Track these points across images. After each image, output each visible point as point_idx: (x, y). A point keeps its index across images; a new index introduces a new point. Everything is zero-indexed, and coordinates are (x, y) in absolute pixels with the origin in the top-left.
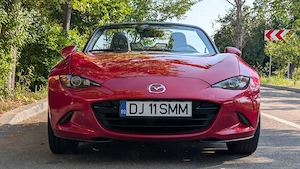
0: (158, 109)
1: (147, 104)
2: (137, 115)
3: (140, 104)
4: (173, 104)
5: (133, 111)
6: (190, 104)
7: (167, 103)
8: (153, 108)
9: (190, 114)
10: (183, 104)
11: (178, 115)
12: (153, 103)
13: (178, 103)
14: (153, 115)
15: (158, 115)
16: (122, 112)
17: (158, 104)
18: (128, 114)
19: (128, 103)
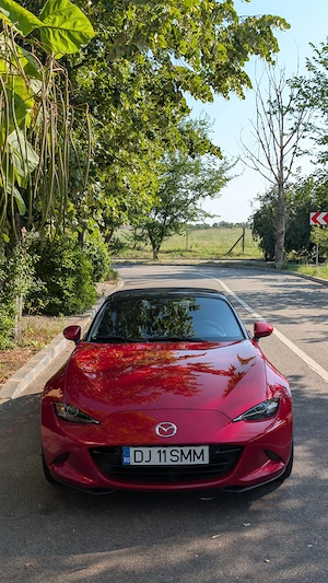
0: (169, 457)
1: (155, 450)
2: (143, 463)
3: (146, 450)
4: (186, 450)
5: (138, 458)
6: (206, 449)
7: (179, 449)
8: (163, 455)
9: (206, 461)
10: (198, 450)
11: (193, 463)
12: (162, 449)
13: (192, 448)
14: (163, 463)
15: (169, 463)
16: (125, 460)
17: (168, 450)
18: (133, 463)
19: (132, 450)
